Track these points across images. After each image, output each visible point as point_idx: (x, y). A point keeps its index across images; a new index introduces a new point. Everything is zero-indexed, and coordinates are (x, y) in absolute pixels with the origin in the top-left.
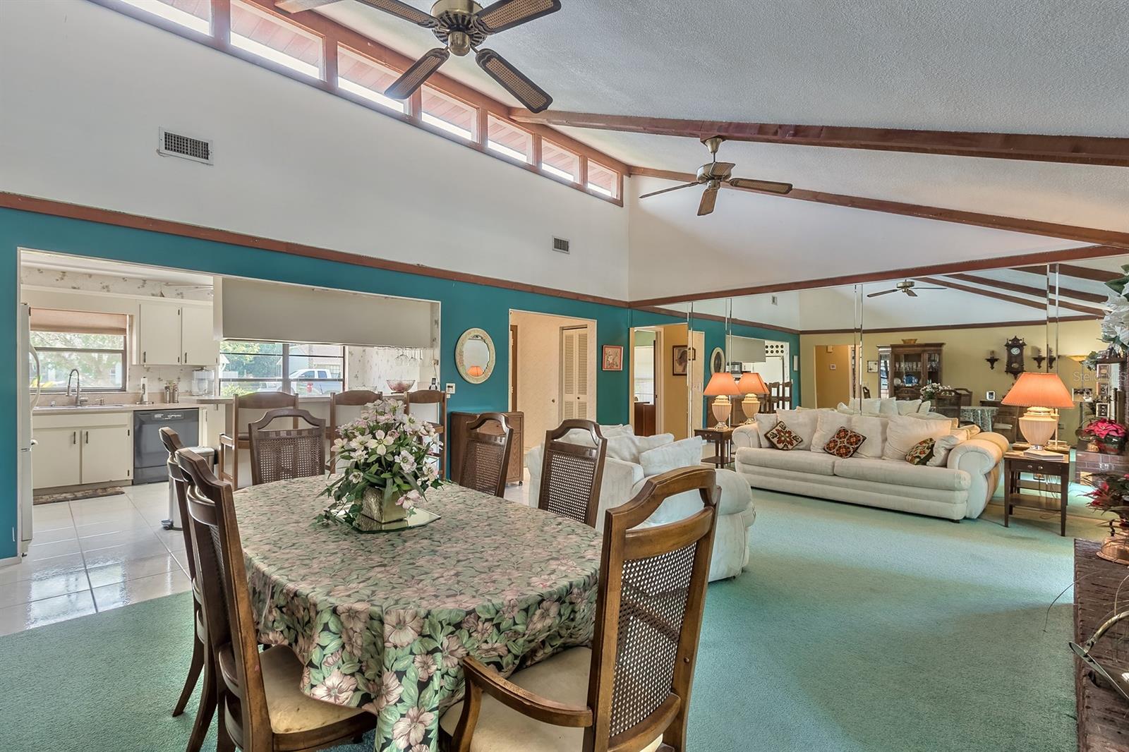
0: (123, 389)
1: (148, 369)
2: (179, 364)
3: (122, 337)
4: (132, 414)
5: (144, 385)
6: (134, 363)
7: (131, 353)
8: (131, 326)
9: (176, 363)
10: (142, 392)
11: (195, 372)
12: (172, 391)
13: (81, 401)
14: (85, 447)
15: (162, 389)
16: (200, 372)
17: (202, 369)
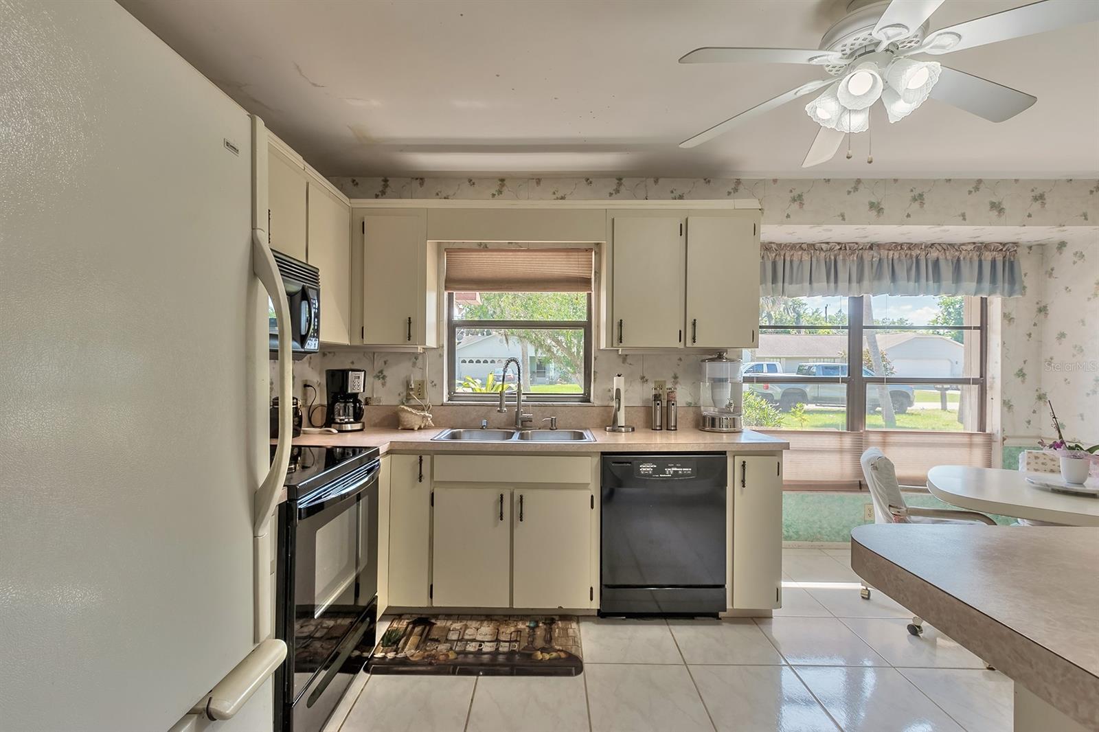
0: (586, 398)
1: (624, 358)
2: (681, 345)
3: (585, 294)
4: (596, 460)
5: (618, 391)
6: (603, 346)
7: (598, 326)
8: (598, 273)
9: (676, 344)
10: (614, 404)
11: (708, 365)
12: (665, 404)
13: (524, 421)
14: (520, 528)
15: (649, 399)
16: (716, 364)
17: (720, 357)
